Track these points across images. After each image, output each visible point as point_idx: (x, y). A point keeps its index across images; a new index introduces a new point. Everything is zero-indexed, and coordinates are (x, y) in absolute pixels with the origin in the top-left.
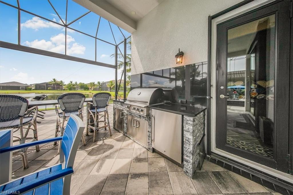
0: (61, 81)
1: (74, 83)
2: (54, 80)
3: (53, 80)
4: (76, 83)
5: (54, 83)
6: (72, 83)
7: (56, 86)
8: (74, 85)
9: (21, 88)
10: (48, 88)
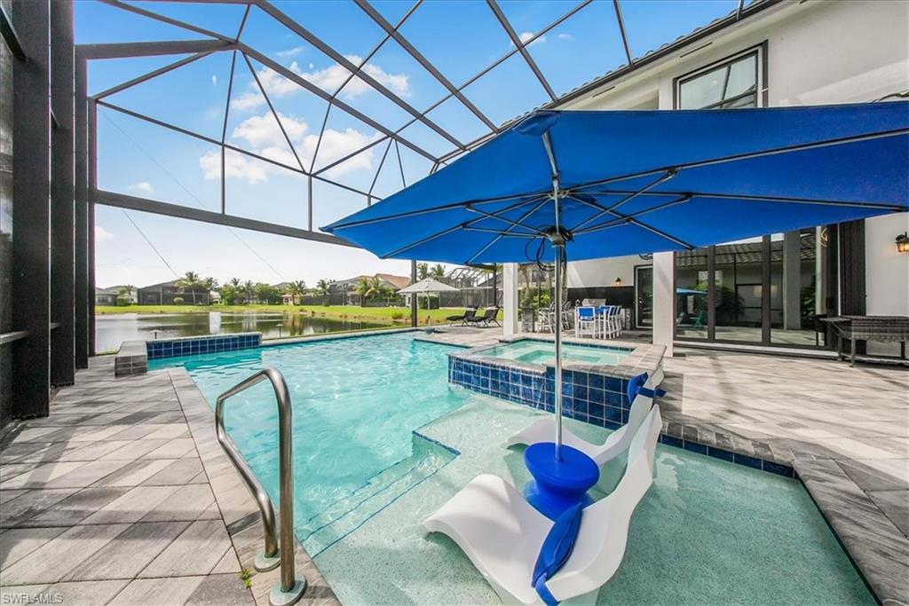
0: (210, 281)
1: (242, 284)
2: (191, 276)
3: (185, 277)
4: (249, 284)
5: (190, 284)
6: (239, 284)
7: (193, 293)
8: (243, 290)
9: (99, 301)
10: (175, 300)
